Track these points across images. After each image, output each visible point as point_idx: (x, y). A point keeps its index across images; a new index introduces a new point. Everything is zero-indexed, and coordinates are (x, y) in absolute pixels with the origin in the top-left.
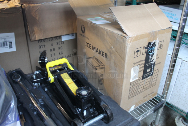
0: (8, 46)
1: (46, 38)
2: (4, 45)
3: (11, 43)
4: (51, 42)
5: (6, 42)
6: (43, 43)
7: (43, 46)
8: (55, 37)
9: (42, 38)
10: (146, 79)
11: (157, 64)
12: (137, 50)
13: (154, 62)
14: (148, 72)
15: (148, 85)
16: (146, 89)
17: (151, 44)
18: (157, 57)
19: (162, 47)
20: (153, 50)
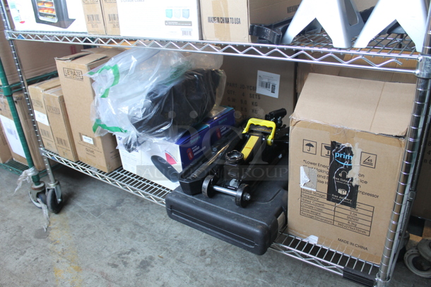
2: (266, 87)
5: (269, 83)
10: (337, 204)
11: (365, 194)
12: (308, 142)
13: (354, 184)
14: (339, 195)
15: (346, 222)
16: (341, 225)
17: (339, 146)
18: (362, 178)
19: (373, 166)
20: (347, 160)
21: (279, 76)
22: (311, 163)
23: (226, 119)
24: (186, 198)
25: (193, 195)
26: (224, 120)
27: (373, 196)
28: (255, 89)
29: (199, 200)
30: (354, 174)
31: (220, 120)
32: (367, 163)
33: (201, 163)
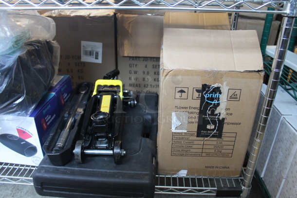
0: (94, 56)
1: (136, 56)
2: (90, 55)
3: (97, 54)
4: (145, 63)
5: (93, 51)
6: (135, 62)
7: (135, 66)
8: (151, 58)
9: (131, 56)
10: (206, 139)
11: (230, 124)
12: (180, 89)
13: (221, 118)
14: (208, 130)
15: (212, 151)
16: (208, 155)
17: (209, 87)
18: (228, 112)
19: (238, 100)
20: (216, 99)
21: (101, 44)
22: (183, 108)
23: (66, 86)
24: (57, 170)
25: (64, 165)
26: (65, 87)
27: (237, 124)
28: (79, 57)
29: (73, 168)
30: (222, 109)
31: (62, 87)
32: (233, 97)
33: (59, 131)
